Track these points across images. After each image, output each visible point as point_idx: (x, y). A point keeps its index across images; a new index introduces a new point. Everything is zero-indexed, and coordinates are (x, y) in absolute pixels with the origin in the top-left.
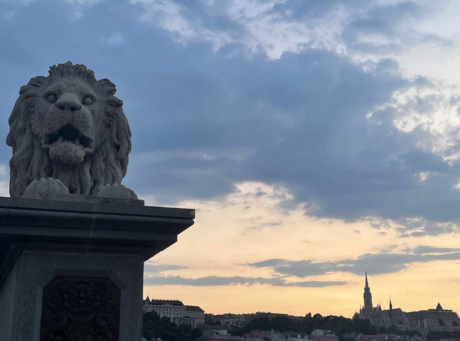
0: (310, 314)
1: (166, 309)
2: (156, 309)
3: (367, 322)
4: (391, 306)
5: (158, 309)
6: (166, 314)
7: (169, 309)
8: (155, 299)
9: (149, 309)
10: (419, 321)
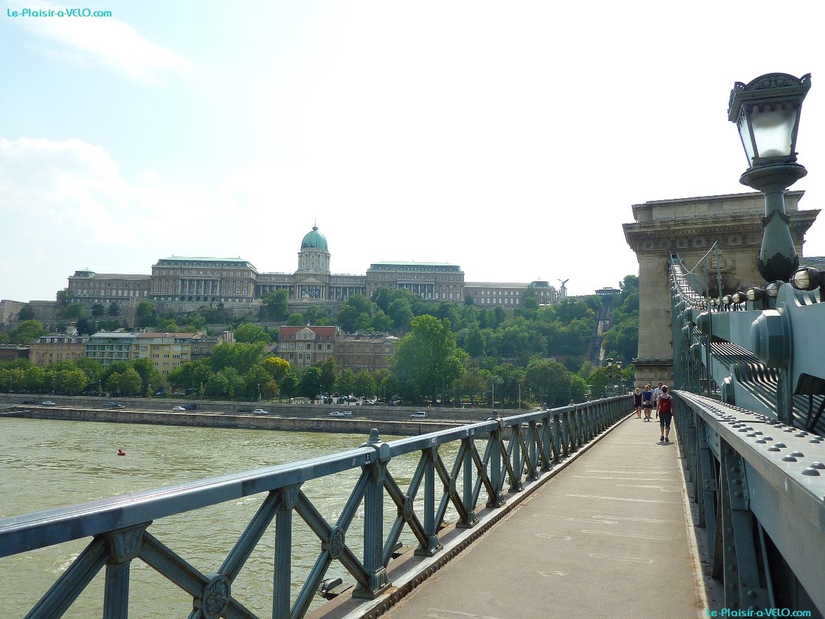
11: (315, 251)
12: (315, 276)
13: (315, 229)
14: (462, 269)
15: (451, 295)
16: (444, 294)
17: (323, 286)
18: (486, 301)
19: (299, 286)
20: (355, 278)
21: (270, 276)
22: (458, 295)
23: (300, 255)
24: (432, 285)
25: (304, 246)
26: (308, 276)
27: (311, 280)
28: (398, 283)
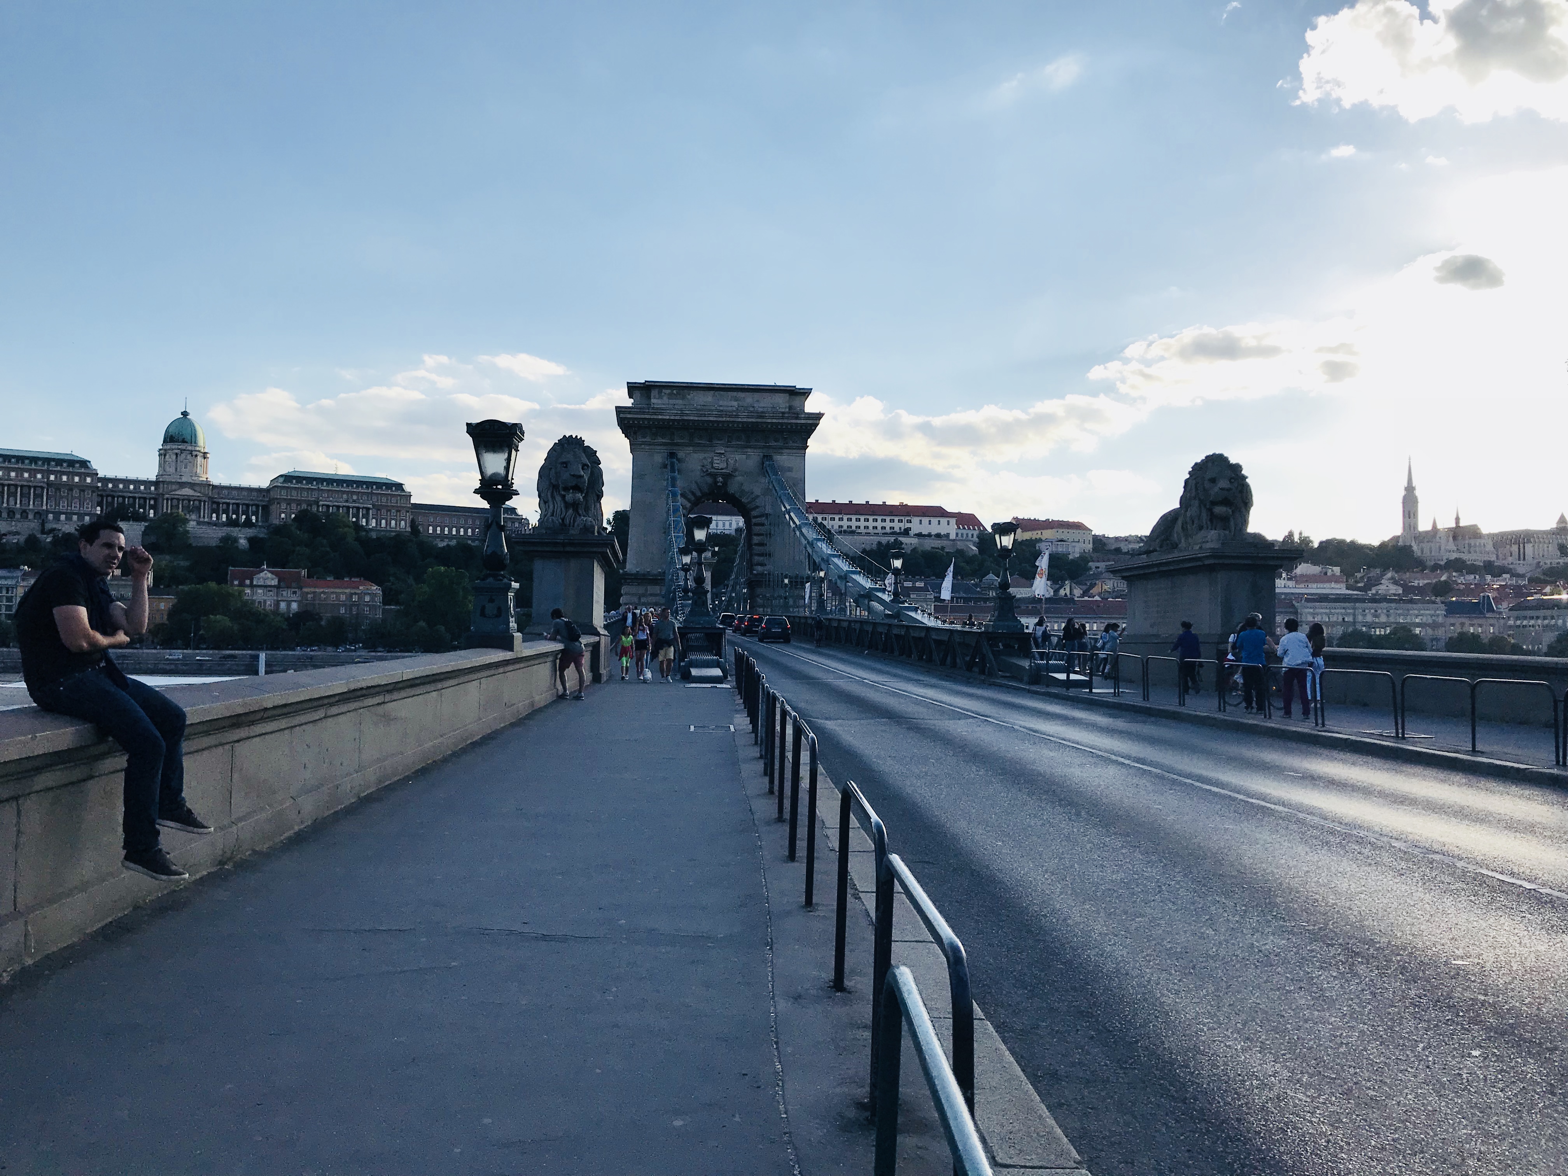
11: (190, 448)
12: (192, 485)
13: (185, 414)
14: (407, 488)
15: (393, 522)
16: (383, 522)
17: (205, 502)
18: (435, 530)
19: (167, 499)
20: (250, 490)
21: (116, 481)
22: (403, 523)
23: (163, 454)
24: (368, 509)
25: (169, 438)
26: (182, 485)
27: (187, 491)
28: (321, 503)
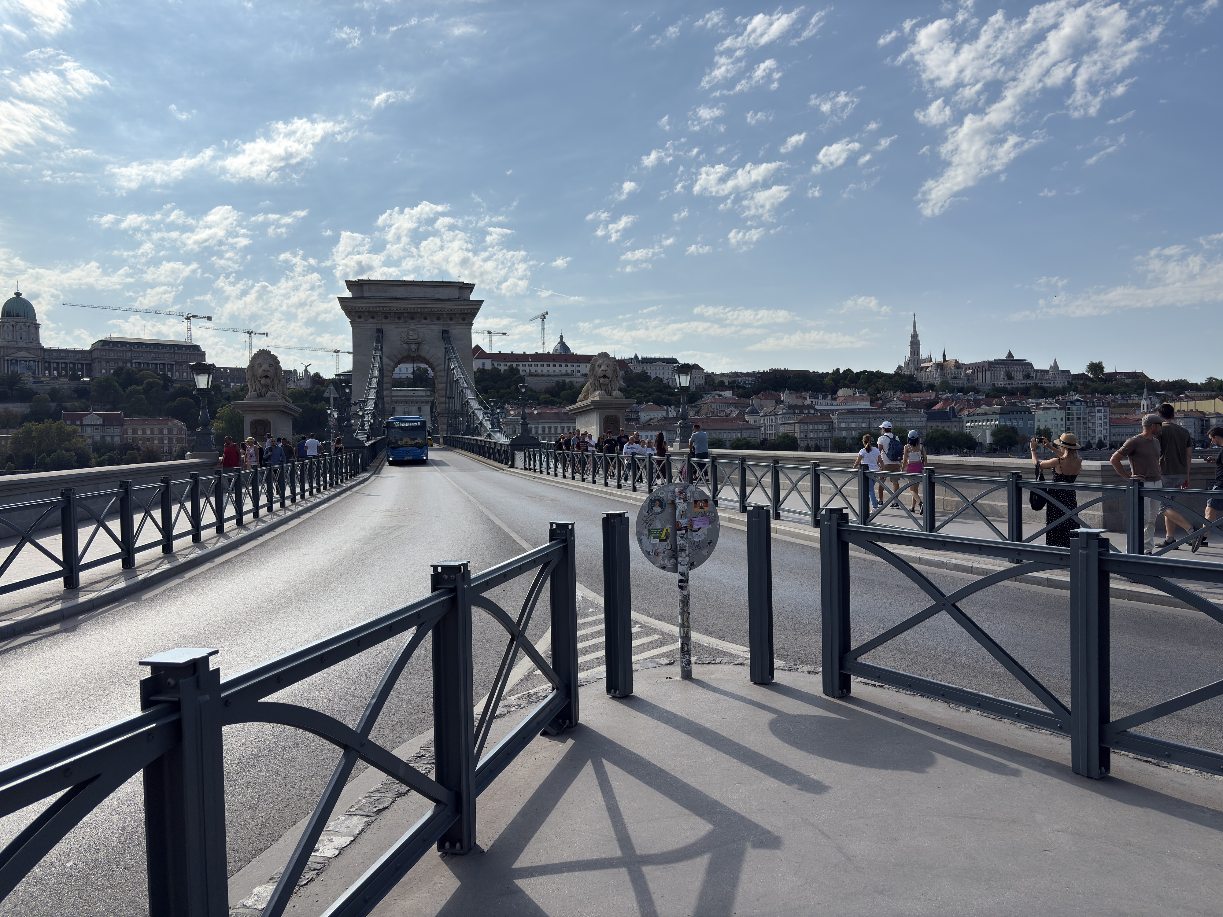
0: (838, 370)
1: (658, 368)
2: (647, 368)
3: (911, 377)
4: (944, 356)
5: (649, 368)
6: (658, 373)
7: (661, 368)
8: (645, 356)
9: (638, 368)
10: (980, 375)
12: (27, 349)
14: (202, 348)
16: (185, 374)
17: (38, 362)
19: (8, 361)
20: (75, 352)
25: (7, 312)
26: (20, 349)
27: (23, 354)
28: (134, 361)
